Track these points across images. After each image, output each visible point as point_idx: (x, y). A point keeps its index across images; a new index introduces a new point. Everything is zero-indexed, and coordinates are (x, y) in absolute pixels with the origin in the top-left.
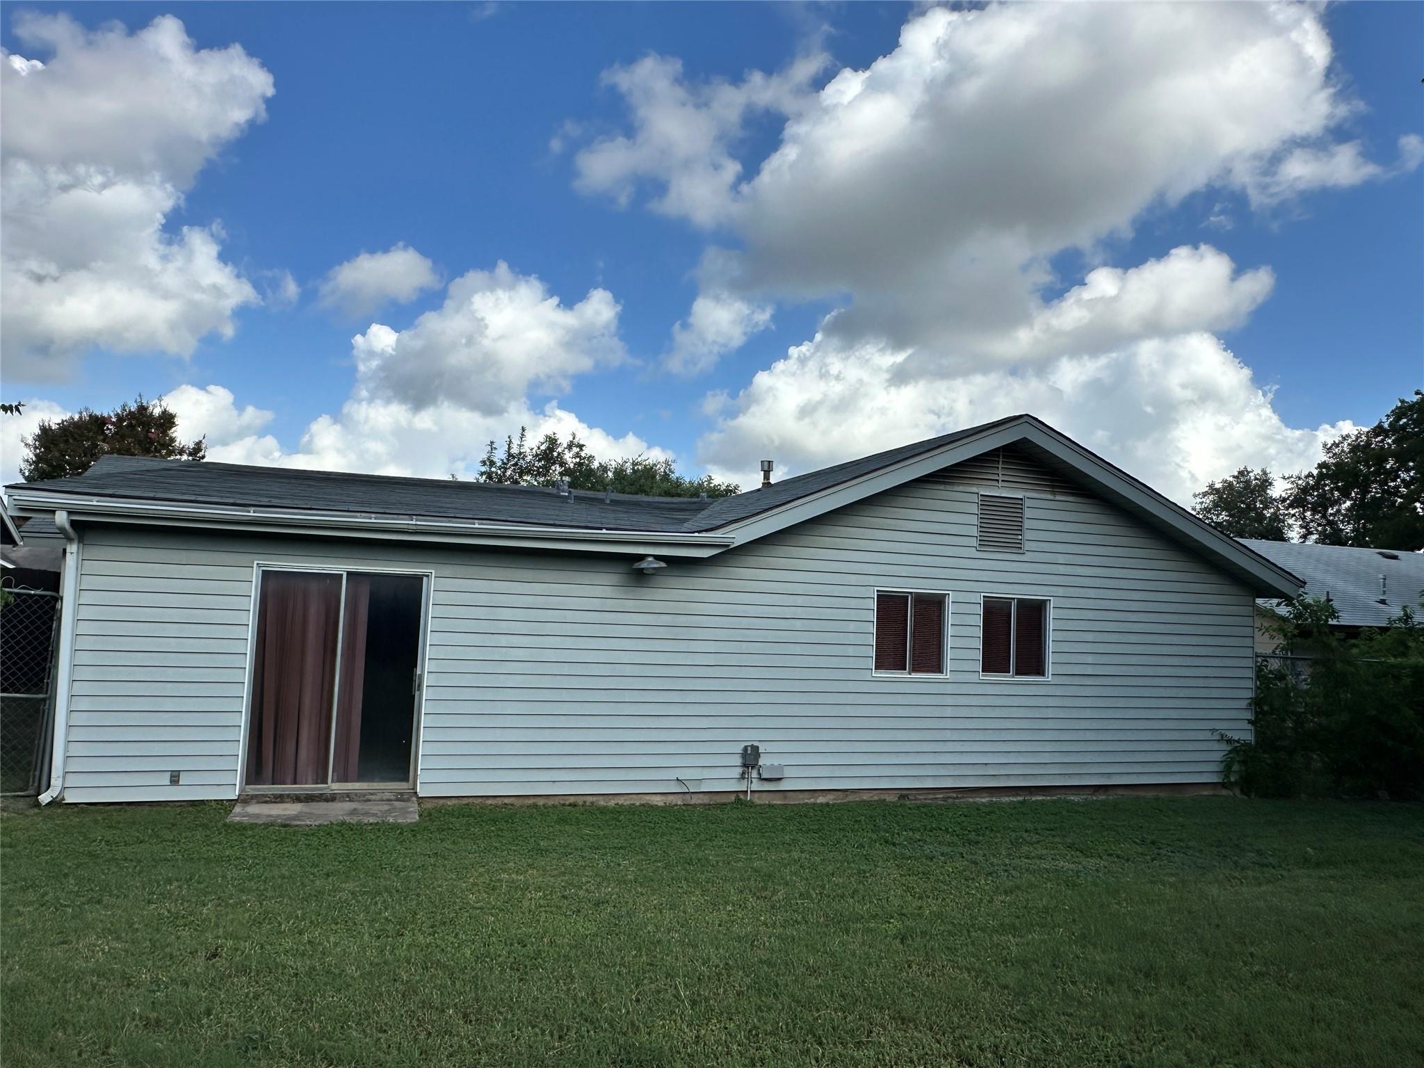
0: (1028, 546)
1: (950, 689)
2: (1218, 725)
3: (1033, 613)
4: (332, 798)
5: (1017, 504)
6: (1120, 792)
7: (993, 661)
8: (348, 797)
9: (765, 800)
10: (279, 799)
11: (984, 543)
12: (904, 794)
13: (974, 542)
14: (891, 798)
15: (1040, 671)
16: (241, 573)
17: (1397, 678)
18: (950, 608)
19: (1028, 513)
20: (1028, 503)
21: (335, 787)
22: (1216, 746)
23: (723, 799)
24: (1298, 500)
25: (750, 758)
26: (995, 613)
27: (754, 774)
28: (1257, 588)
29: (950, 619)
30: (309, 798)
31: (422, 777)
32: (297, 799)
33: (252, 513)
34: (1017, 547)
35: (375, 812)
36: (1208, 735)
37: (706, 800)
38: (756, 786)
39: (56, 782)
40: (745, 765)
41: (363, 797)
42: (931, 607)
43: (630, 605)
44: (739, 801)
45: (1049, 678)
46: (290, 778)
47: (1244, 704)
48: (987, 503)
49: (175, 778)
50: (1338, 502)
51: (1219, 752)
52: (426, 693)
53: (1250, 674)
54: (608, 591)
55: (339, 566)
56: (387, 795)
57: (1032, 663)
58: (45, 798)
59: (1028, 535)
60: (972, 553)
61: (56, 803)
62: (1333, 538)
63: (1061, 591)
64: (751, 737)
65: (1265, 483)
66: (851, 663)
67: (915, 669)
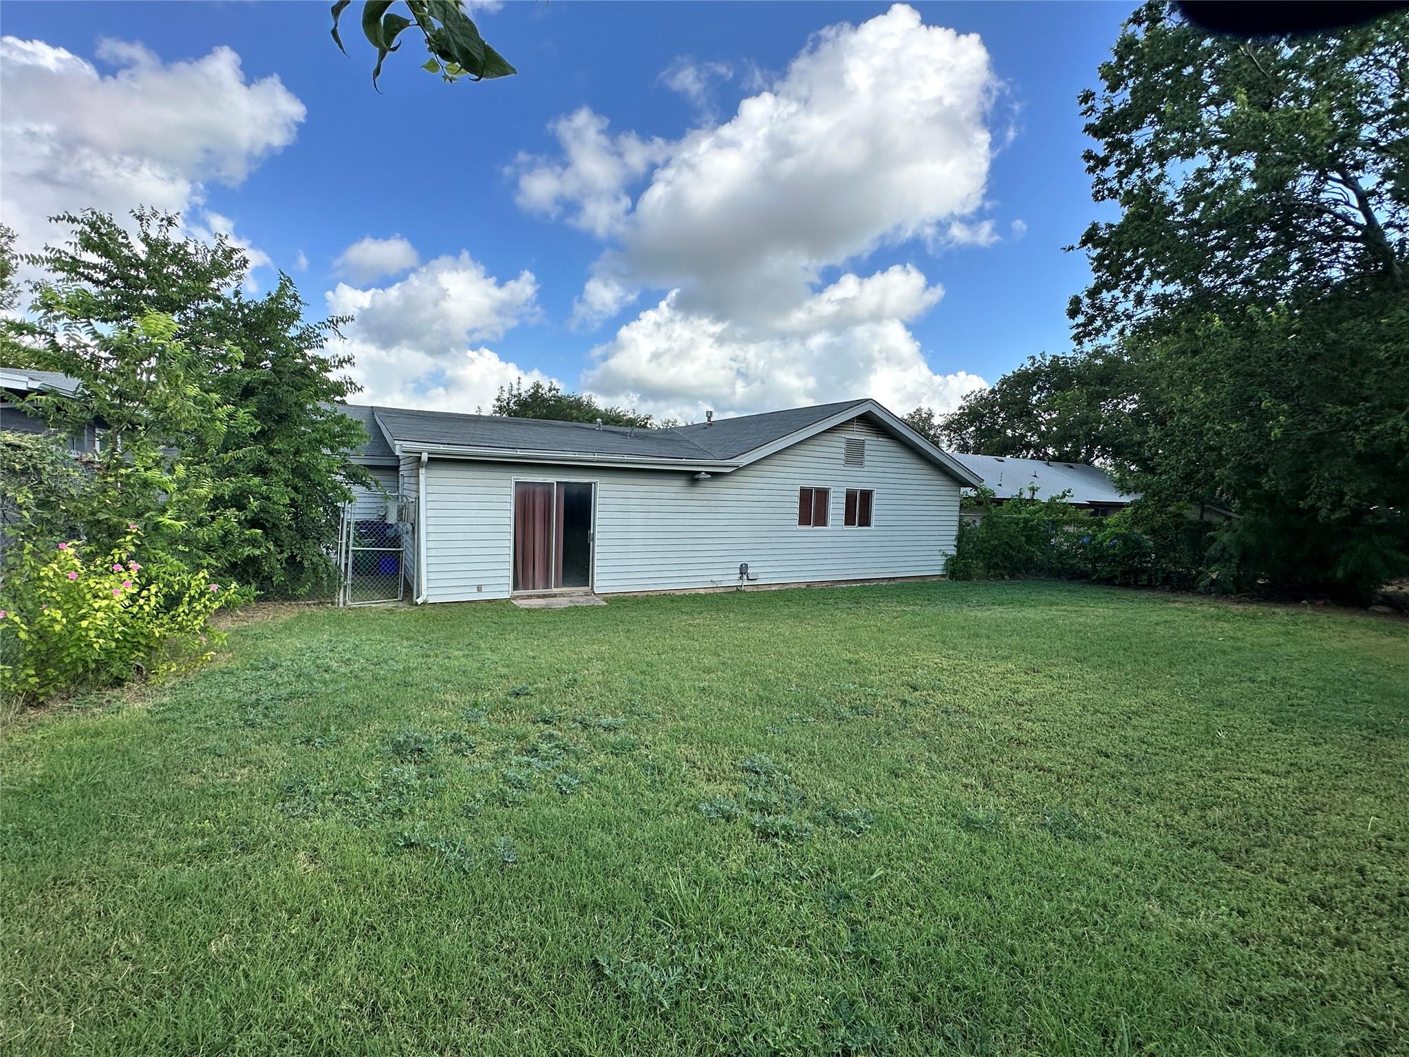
0: (866, 463)
1: (830, 534)
2: (942, 548)
3: (867, 496)
4: (555, 596)
5: (862, 443)
6: (900, 580)
7: (849, 521)
8: (562, 595)
9: (749, 589)
10: (530, 597)
11: (847, 462)
12: (809, 585)
13: (843, 462)
14: (804, 586)
15: (868, 525)
16: (507, 483)
17: (1017, 524)
18: (831, 495)
19: (867, 447)
20: (867, 442)
21: (555, 590)
22: (940, 558)
23: (729, 590)
24: (947, 427)
25: (743, 570)
26: (850, 496)
27: (745, 577)
28: (961, 482)
29: (831, 500)
30: (544, 596)
31: (596, 584)
32: (539, 597)
33: (519, 453)
34: (861, 464)
35: (582, 601)
36: (937, 553)
37: (723, 590)
38: (746, 583)
39: (424, 592)
40: (741, 573)
41: (569, 595)
42: (823, 494)
43: (689, 496)
44: (738, 590)
45: (872, 527)
46: (531, 586)
47: (954, 538)
48: (849, 442)
49: (479, 589)
50: (967, 428)
51: (942, 561)
52: (597, 543)
53: (957, 523)
54: (679, 489)
55: (552, 478)
56: (581, 593)
57: (865, 521)
58: (420, 601)
59: (866, 458)
60: (841, 467)
61: (424, 603)
62: (964, 448)
63: (879, 486)
64: (744, 560)
65: (930, 415)
66: (787, 522)
67: (816, 525)
